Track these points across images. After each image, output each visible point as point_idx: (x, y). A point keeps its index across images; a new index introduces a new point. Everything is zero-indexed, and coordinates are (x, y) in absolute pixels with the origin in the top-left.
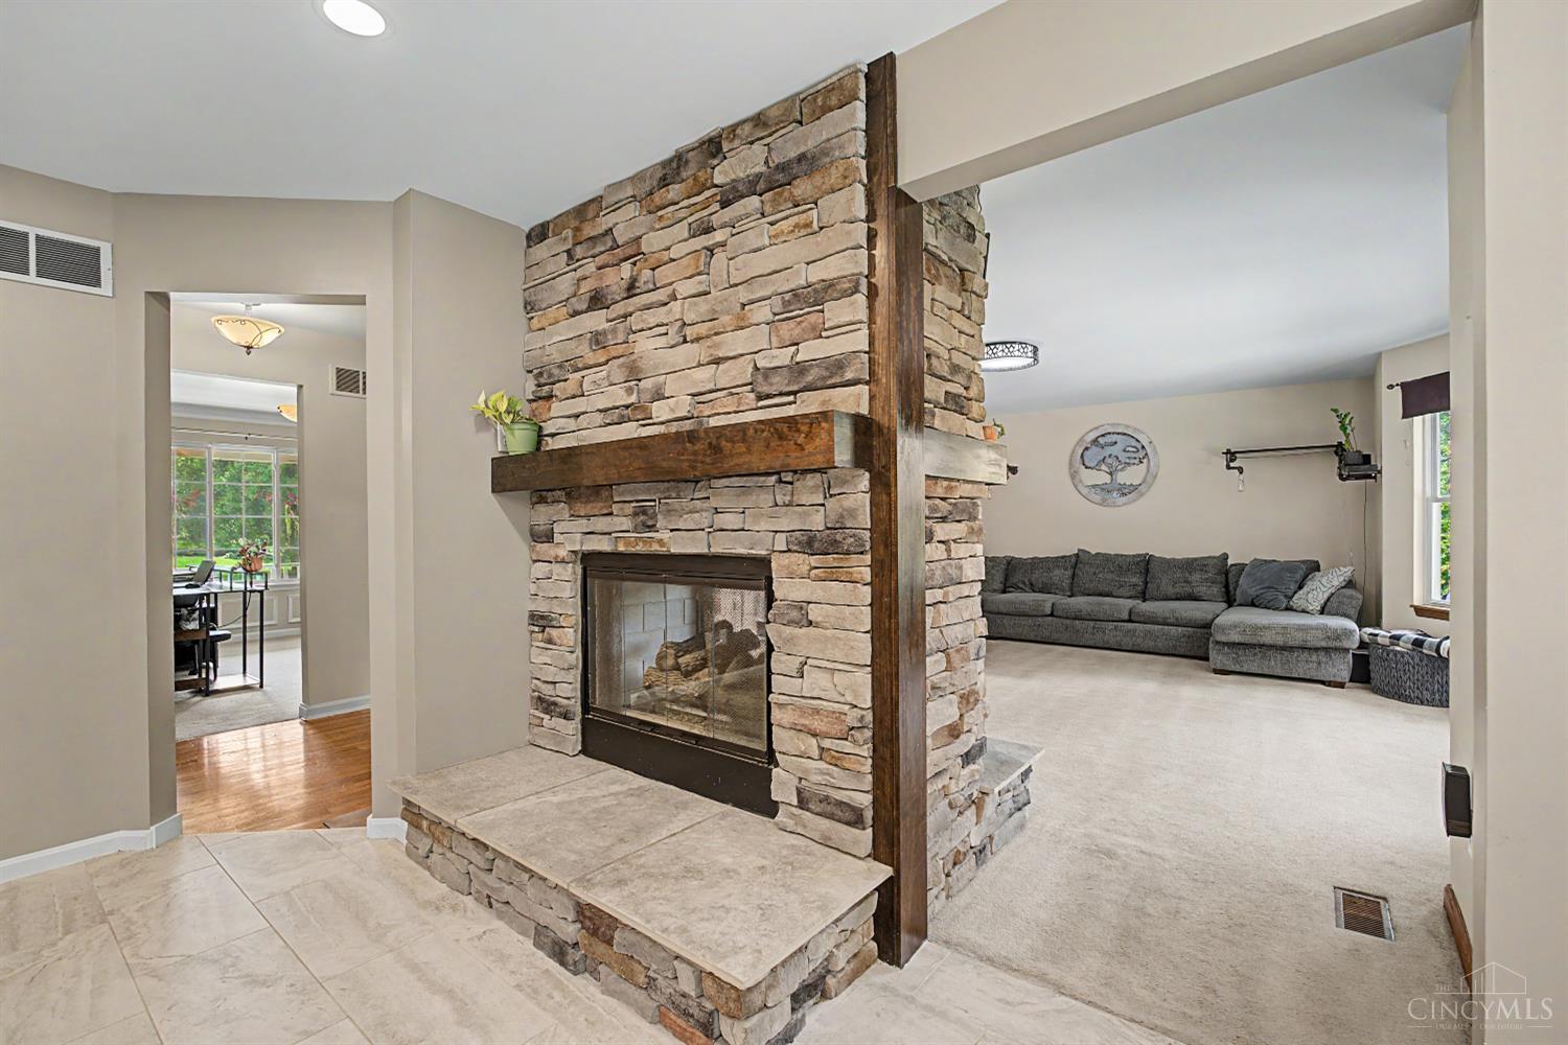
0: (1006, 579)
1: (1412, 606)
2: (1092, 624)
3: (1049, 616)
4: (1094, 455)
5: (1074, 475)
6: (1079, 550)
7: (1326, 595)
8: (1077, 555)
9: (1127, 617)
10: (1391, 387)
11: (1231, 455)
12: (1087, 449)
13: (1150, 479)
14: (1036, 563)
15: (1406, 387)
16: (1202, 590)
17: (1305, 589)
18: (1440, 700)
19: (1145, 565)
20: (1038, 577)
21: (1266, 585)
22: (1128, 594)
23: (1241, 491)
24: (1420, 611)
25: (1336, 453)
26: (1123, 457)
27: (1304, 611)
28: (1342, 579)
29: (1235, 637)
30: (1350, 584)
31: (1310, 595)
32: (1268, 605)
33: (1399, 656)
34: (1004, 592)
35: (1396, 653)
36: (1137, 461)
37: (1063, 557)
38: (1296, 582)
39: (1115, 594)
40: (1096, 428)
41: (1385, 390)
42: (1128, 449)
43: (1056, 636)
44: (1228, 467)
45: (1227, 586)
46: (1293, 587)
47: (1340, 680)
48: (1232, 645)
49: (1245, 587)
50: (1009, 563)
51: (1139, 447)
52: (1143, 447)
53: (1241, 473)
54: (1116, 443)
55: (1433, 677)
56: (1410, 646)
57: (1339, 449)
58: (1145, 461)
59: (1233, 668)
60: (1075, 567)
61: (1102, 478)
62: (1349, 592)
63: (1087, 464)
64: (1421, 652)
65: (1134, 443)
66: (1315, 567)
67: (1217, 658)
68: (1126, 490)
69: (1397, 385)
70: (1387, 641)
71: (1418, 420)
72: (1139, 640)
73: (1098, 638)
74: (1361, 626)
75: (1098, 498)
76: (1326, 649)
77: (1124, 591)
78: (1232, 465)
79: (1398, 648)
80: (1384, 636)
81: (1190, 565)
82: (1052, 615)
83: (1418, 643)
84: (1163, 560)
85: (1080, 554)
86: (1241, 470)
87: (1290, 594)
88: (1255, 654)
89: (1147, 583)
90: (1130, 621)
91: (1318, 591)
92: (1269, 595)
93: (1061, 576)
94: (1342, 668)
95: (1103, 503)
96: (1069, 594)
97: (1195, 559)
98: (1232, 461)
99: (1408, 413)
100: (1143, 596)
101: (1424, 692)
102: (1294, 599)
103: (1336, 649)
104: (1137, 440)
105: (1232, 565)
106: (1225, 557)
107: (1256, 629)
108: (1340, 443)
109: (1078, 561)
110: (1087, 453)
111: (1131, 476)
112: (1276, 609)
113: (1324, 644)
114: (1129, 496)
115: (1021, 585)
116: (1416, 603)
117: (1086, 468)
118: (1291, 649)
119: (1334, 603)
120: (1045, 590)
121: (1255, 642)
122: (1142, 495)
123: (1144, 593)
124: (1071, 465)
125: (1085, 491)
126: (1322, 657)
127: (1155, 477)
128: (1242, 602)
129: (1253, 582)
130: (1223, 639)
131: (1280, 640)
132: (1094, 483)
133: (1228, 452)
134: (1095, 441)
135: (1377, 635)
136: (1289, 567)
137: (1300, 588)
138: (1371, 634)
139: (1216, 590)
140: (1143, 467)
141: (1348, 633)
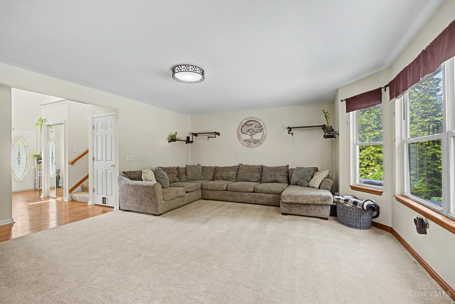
0: (214, 176)
1: (350, 186)
2: (240, 193)
3: (225, 190)
4: (245, 129)
5: (239, 136)
6: (240, 164)
7: (321, 181)
8: (239, 166)
9: (253, 191)
10: (342, 101)
11: (290, 129)
12: (243, 126)
13: (264, 137)
14: (225, 168)
15: (347, 100)
16: (280, 179)
17: (313, 179)
18: (363, 227)
19: (261, 169)
20: (225, 174)
21: (301, 177)
22: (255, 181)
23: (292, 142)
24: (353, 188)
25: (323, 128)
26: (255, 129)
27: (313, 187)
28: (326, 174)
29: (289, 201)
30: (328, 177)
31: (315, 181)
32: (302, 185)
33: (348, 208)
34: (213, 180)
35: (347, 207)
36: (259, 131)
37: (234, 166)
38: (311, 176)
39: (251, 181)
40: (246, 119)
41: (340, 102)
42: (256, 127)
43: (227, 199)
44: (289, 133)
45: (288, 177)
46: (310, 178)
47: (326, 217)
48: (288, 203)
49: (294, 178)
50: (215, 169)
51: (260, 125)
52: (261, 126)
53: (292, 135)
54: (252, 124)
55: (360, 217)
56: (352, 204)
57: (324, 127)
58: (262, 131)
59: (288, 212)
60: (238, 170)
61: (248, 137)
62: (328, 180)
63: (243, 132)
64: (356, 207)
65: (258, 124)
66: (316, 170)
67: (283, 209)
68: (256, 142)
69: (344, 100)
70: (343, 202)
71: (351, 113)
72: (257, 200)
73: (242, 199)
74: (334, 194)
75: (246, 145)
76: (321, 205)
77: (254, 179)
78: (290, 132)
79: (347, 205)
80: (342, 200)
81: (276, 169)
82: (226, 190)
83: (355, 203)
84: (268, 168)
85: (240, 166)
86: (292, 134)
87: (308, 180)
88: (296, 207)
89: (262, 176)
90: (254, 192)
91: (317, 180)
92: (302, 181)
93: (232, 173)
94: (327, 212)
95: (248, 146)
96: (235, 180)
97: (278, 167)
98: (290, 131)
99: (348, 111)
100: (260, 181)
101: (357, 224)
102: (310, 182)
103: (324, 204)
104: (259, 123)
105: (291, 169)
106: (288, 166)
107: (297, 197)
108: (324, 125)
109: (238, 168)
110: (243, 128)
111: (257, 136)
112: (304, 186)
113: (320, 203)
114: (257, 144)
115: (219, 178)
116: (351, 185)
117: (243, 133)
118: (309, 205)
119: (323, 185)
120: (226, 179)
121: (296, 202)
122: (261, 143)
123: (261, 180)
124: (238, 132)
125: (242, 142)
126: (320, 208)
127: (265, 137)
128: (293, 183)
129: (297, 176)
130: (285, 201)
131: (305, 202)
132: (245, 139)
133: (289, 128)
134: (246, 124)
135: (339, 199)
136: (308, 170)
137: (312, 178)
138: (337, 199)
139: (285, 179)
140: (261, 133)
141: (329, 198)
